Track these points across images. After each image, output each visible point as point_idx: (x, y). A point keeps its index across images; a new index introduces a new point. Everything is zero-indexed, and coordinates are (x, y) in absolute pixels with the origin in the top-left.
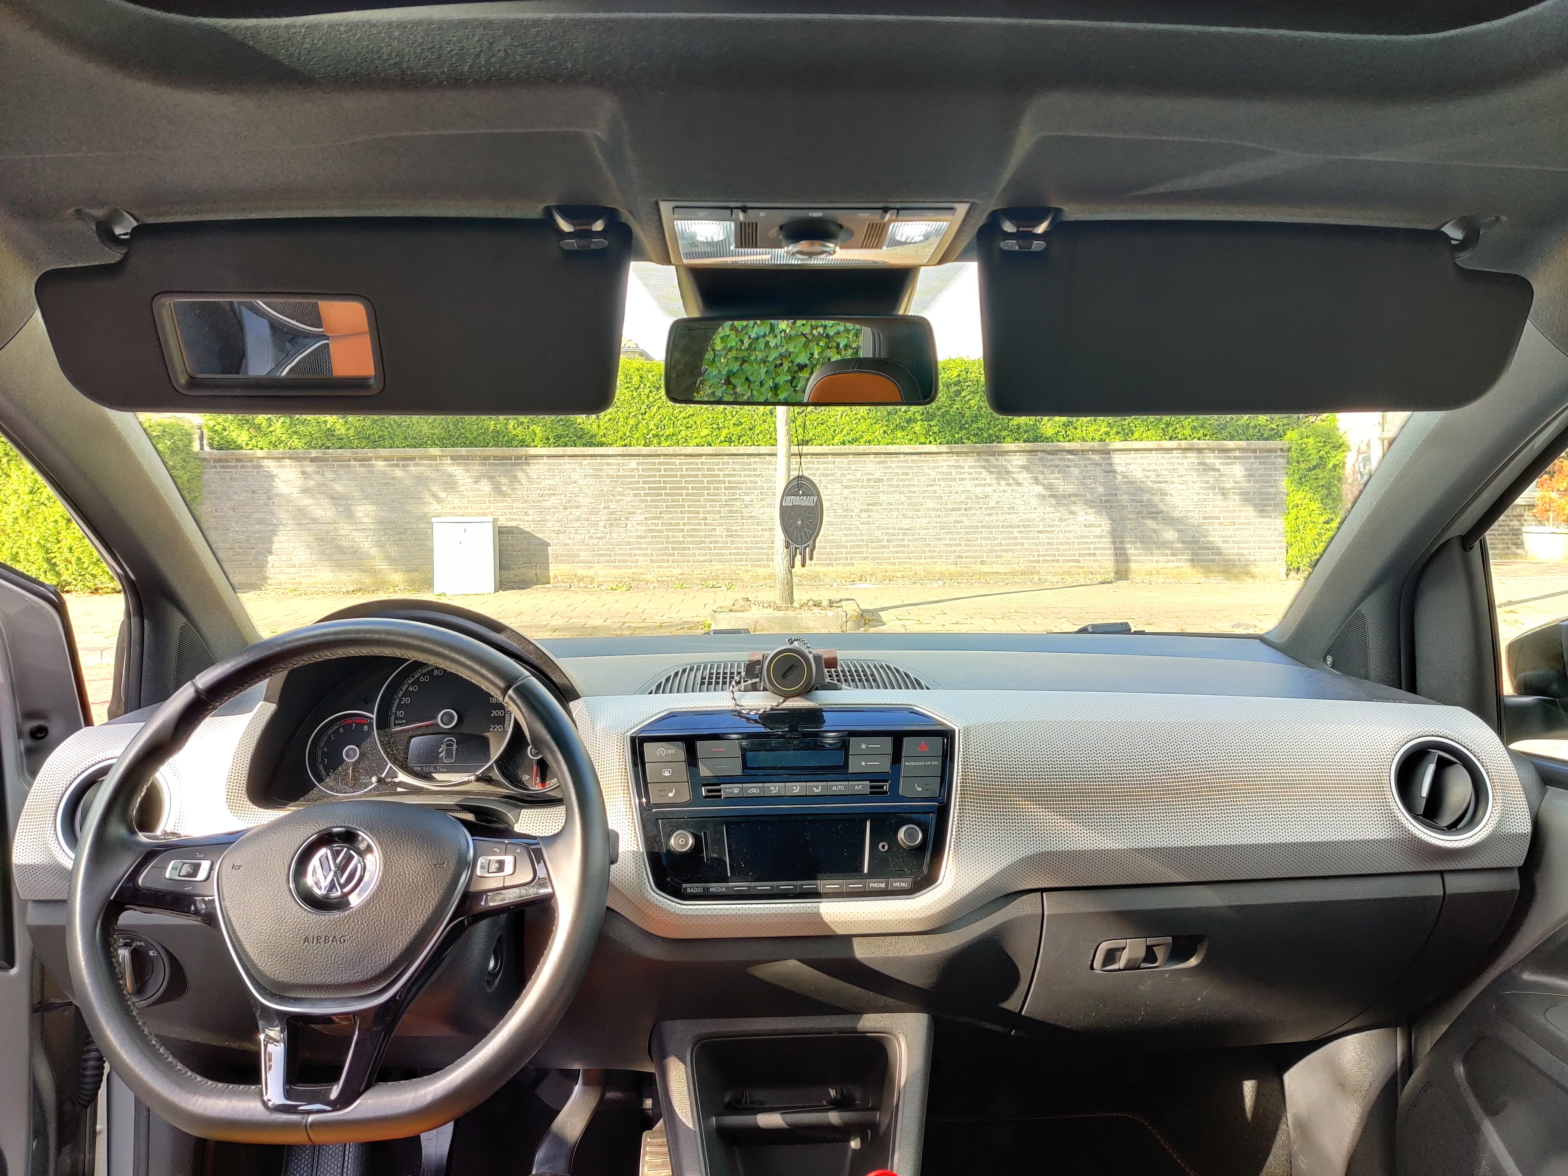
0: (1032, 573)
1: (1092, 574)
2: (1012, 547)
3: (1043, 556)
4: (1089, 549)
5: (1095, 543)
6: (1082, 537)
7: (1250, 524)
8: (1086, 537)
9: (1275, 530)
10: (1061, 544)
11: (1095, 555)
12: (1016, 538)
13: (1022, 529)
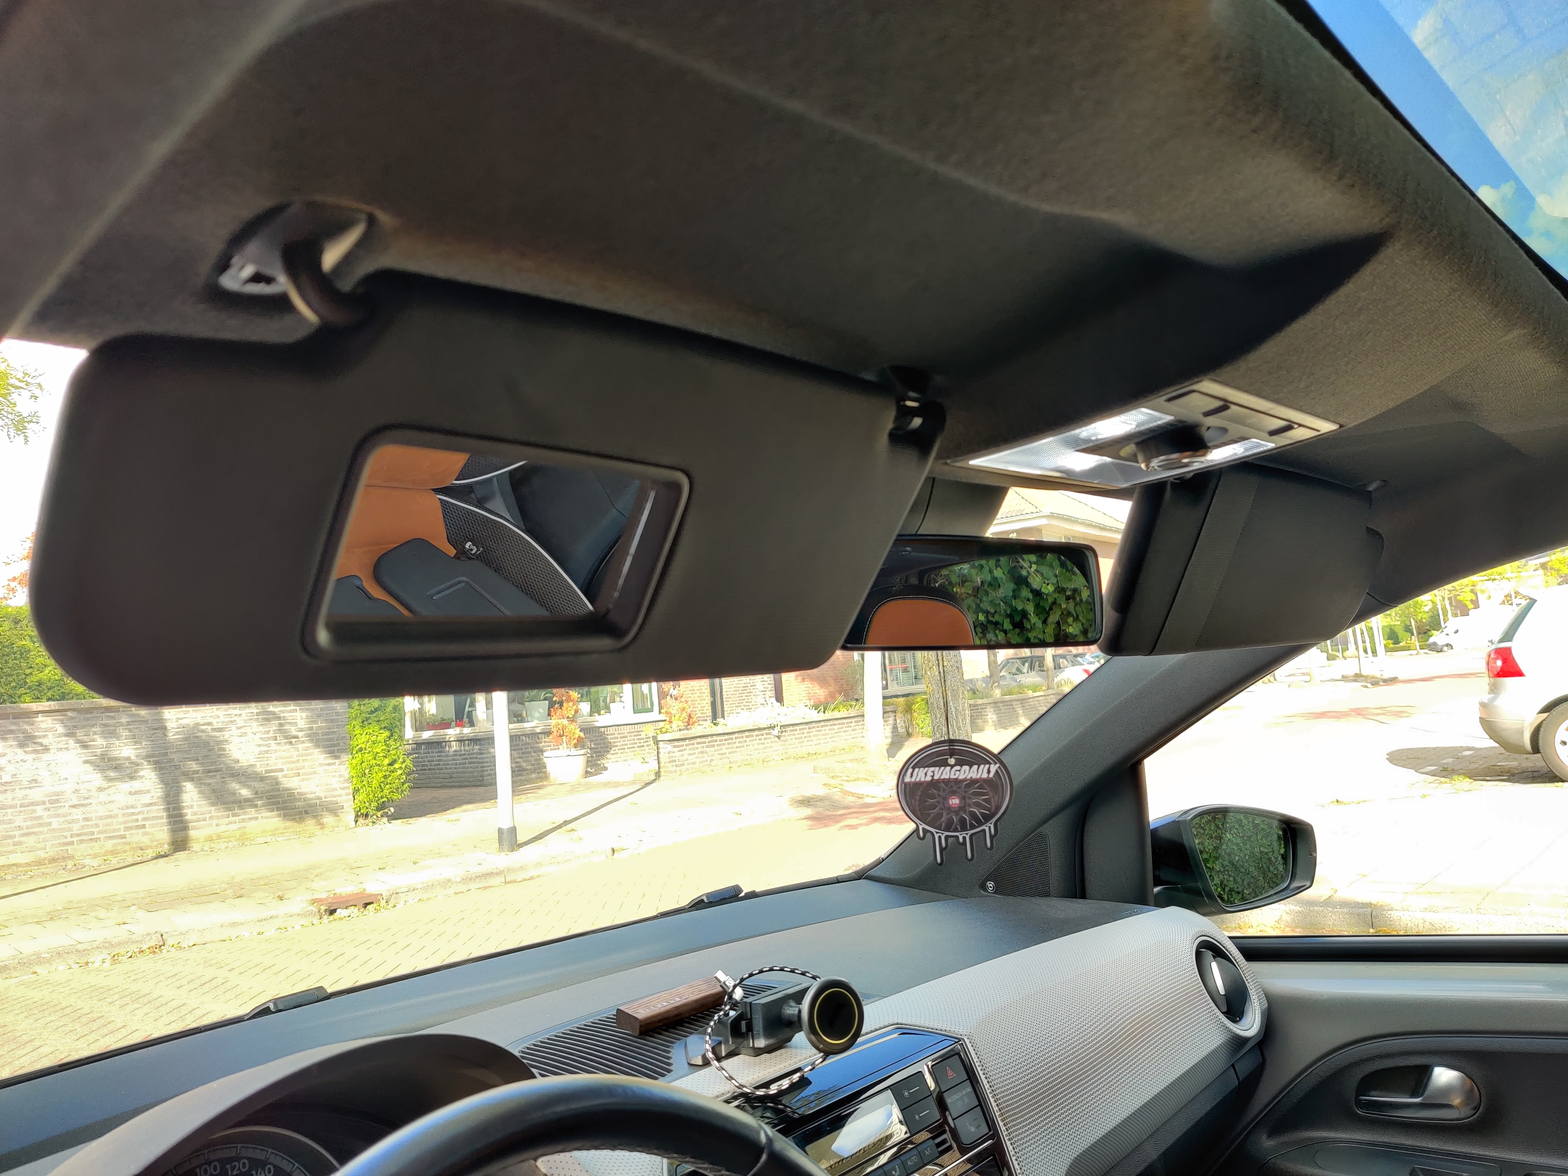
0: (64, 858)
1: (141, 849)
2: (35, 830)
3: (78, 835)
4: (137, 820)
5: (143, 813)
6: (127, 808)
7: (315, 773)
8: (132, 807)
9: (341, 776)
10: (101, 818)
11: (144, 826)
12: (40, 818)
13: (48, 805)
